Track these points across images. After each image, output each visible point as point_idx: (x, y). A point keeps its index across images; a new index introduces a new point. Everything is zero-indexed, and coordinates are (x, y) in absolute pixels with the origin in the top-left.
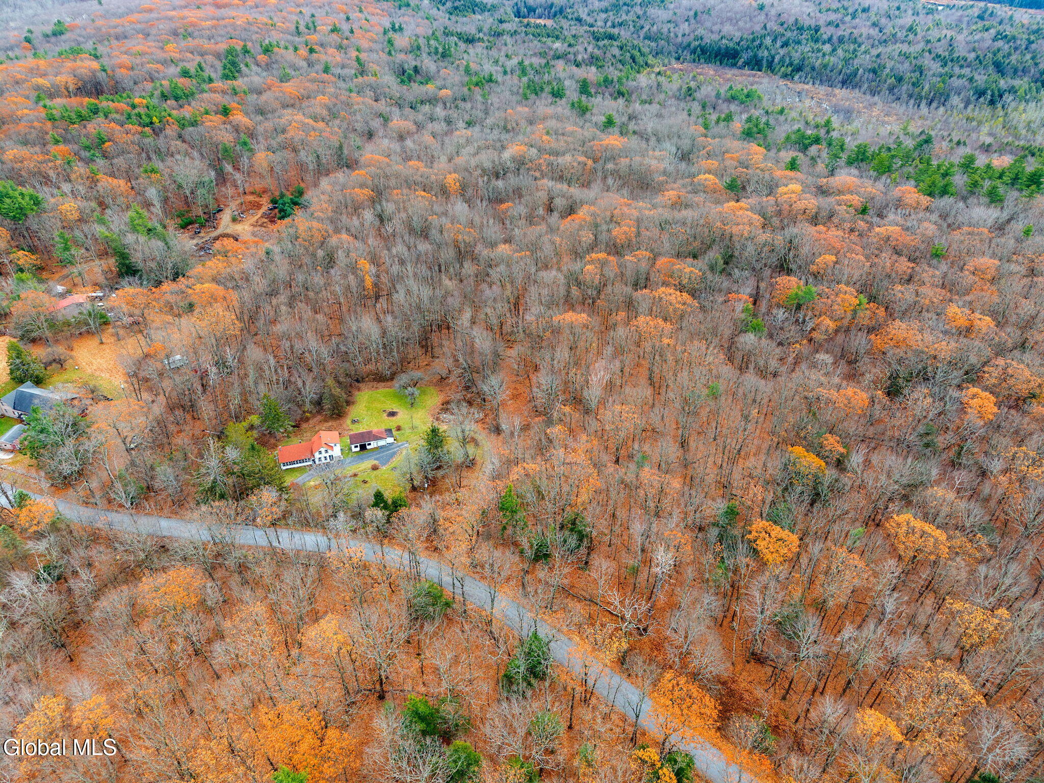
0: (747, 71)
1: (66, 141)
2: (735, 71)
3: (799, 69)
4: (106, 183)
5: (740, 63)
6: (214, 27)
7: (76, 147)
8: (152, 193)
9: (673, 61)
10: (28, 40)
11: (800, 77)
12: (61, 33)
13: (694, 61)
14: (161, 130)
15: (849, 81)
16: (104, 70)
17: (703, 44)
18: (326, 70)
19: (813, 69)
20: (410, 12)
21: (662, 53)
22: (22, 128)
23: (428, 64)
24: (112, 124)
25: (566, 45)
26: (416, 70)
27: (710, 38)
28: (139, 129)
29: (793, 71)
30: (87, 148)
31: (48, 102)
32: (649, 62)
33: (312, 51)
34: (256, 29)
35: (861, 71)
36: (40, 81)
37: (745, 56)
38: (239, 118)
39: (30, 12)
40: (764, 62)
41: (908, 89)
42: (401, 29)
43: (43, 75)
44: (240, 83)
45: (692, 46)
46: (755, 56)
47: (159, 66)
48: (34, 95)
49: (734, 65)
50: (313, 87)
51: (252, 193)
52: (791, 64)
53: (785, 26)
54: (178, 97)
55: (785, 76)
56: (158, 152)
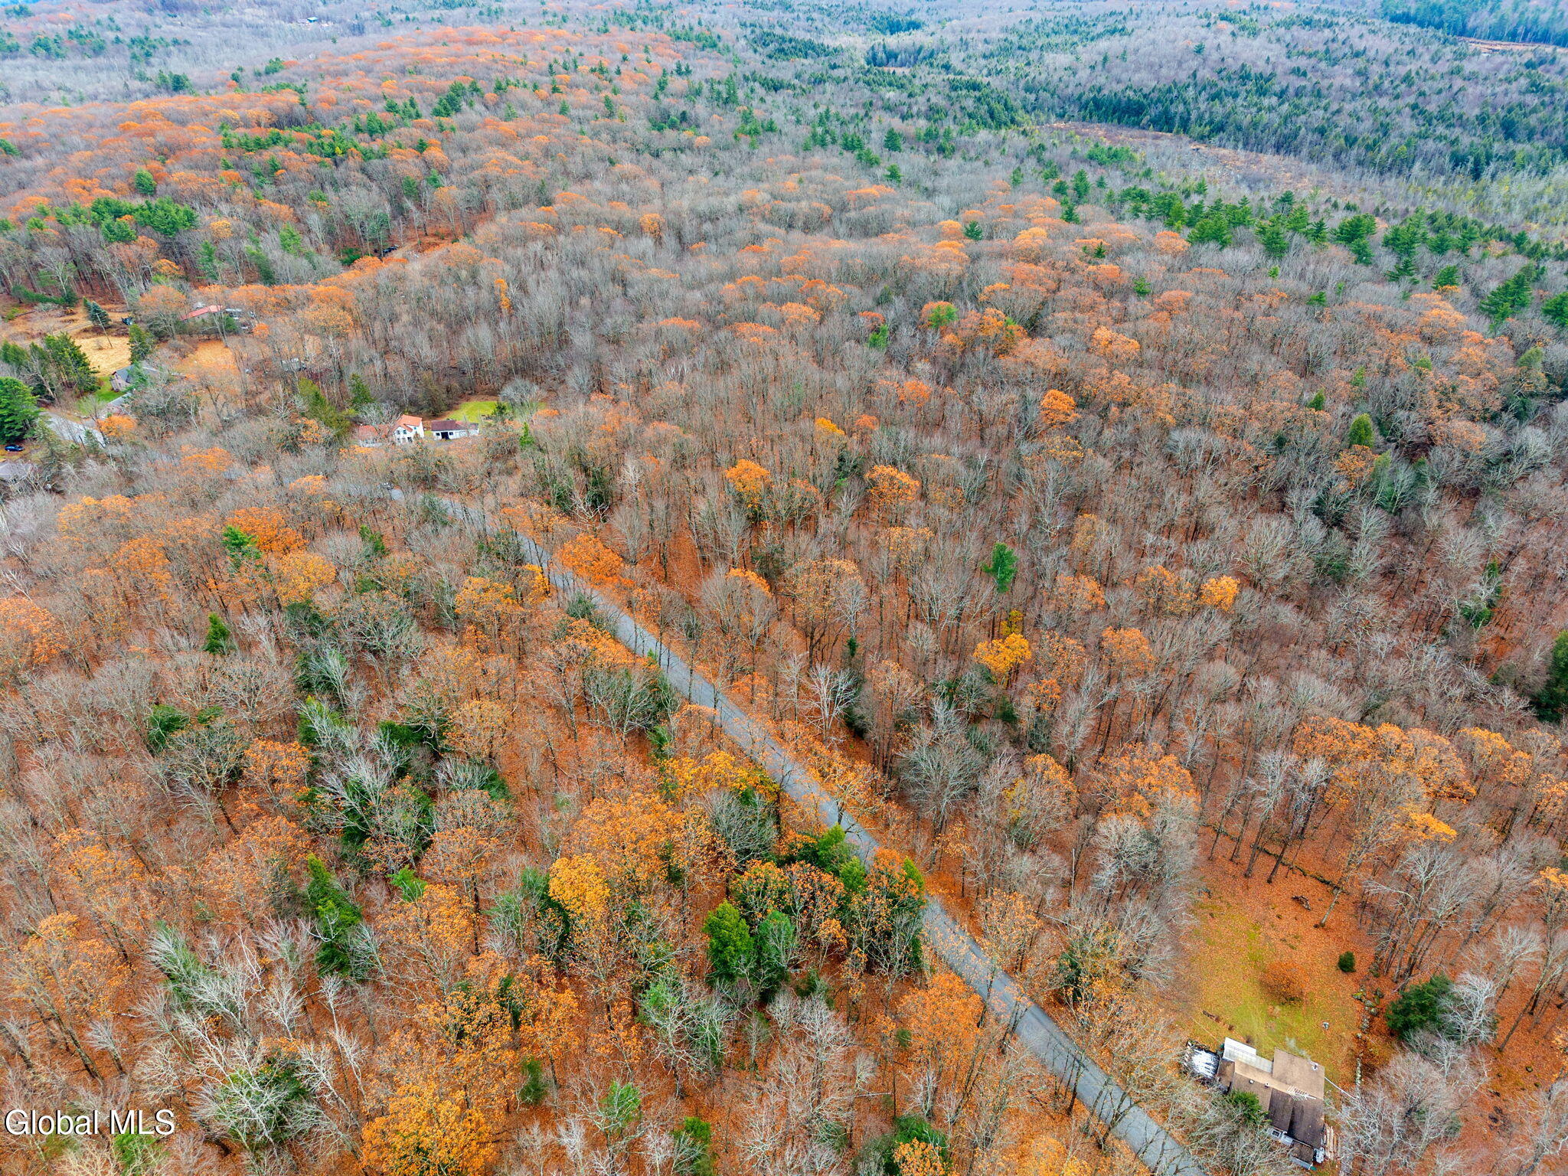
0: (1151, 132)
1: (237, 167)
2: (1136, 132)
3: (1221, 128)
4: (269, 207)
5: (1144, 121)
6: (451, 65)
7: (246, 173)
8: (314, 220)
9: (1053, 118)
10: (235, 78)
11: (1221, 140)
12: (276, 71)
13: (1084, 119)
14: (342, 160)
15: (1285, 145)
16: (303, 104)
17: (1099, 97)
18: (563, 111)
19: (1239, 128)
20: (715, 53)
21: (1041, 109)
22: (196, 154)
23: (700, 109)
24: (291, 153)
25: (905, 94)
26: (684, 117)
27: (1111, 89)
28: (318, 158)
29: (1212, 131)
30: (258, 175)
31: (230, 132)
32: (1018, 118)
33: (555, 90)
34: (500, 67)
35: (1303, 130)
36: (230, 113)
37: (1153, 112)
38: (435, 153)
39: (254, 52)
40: (1177, 119)
41: (1358, 154)
42: (688, 72)
43: (234, 108)
44: (454, 120)
45: (1084, 98)
46: (1166, 112)
47: (366, 101)
48: (217, 125)
49: (1137, 124)
50: (535, 125)
51: (435, 235)
52: (1211, 122)
53: (1224, 73)
54: (374, 130)
55: (1202, 138)
56: (334, 184)
